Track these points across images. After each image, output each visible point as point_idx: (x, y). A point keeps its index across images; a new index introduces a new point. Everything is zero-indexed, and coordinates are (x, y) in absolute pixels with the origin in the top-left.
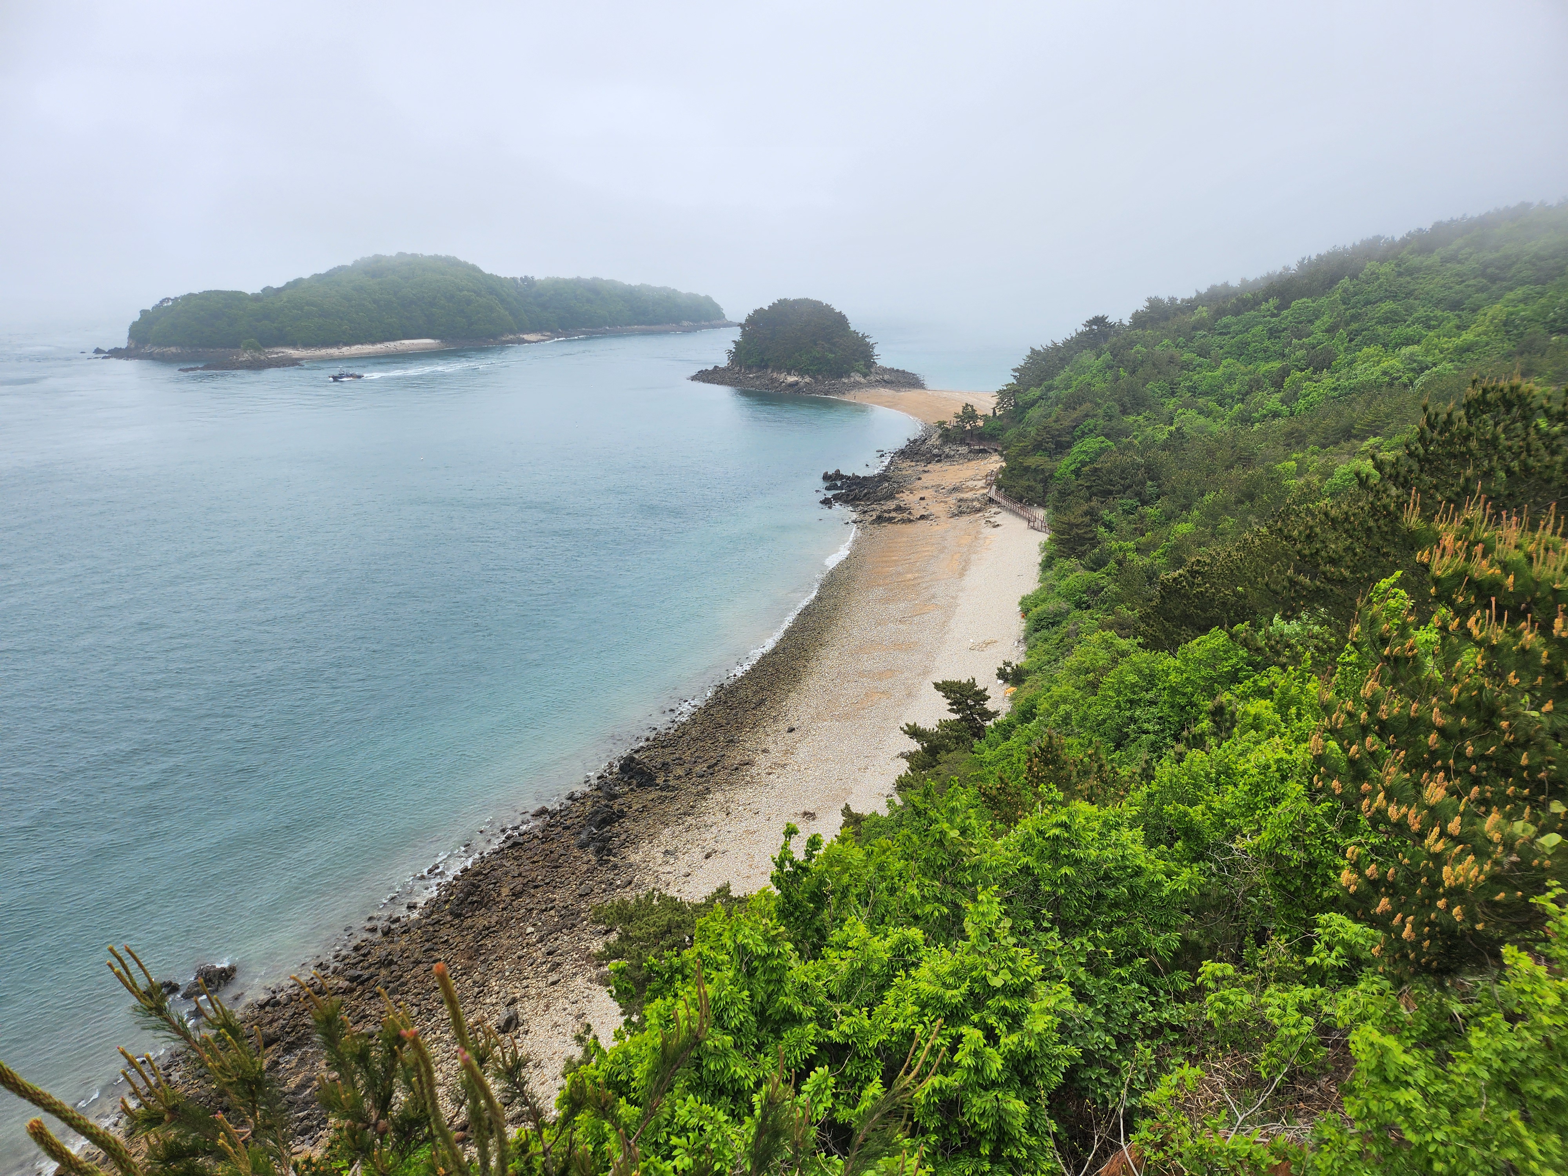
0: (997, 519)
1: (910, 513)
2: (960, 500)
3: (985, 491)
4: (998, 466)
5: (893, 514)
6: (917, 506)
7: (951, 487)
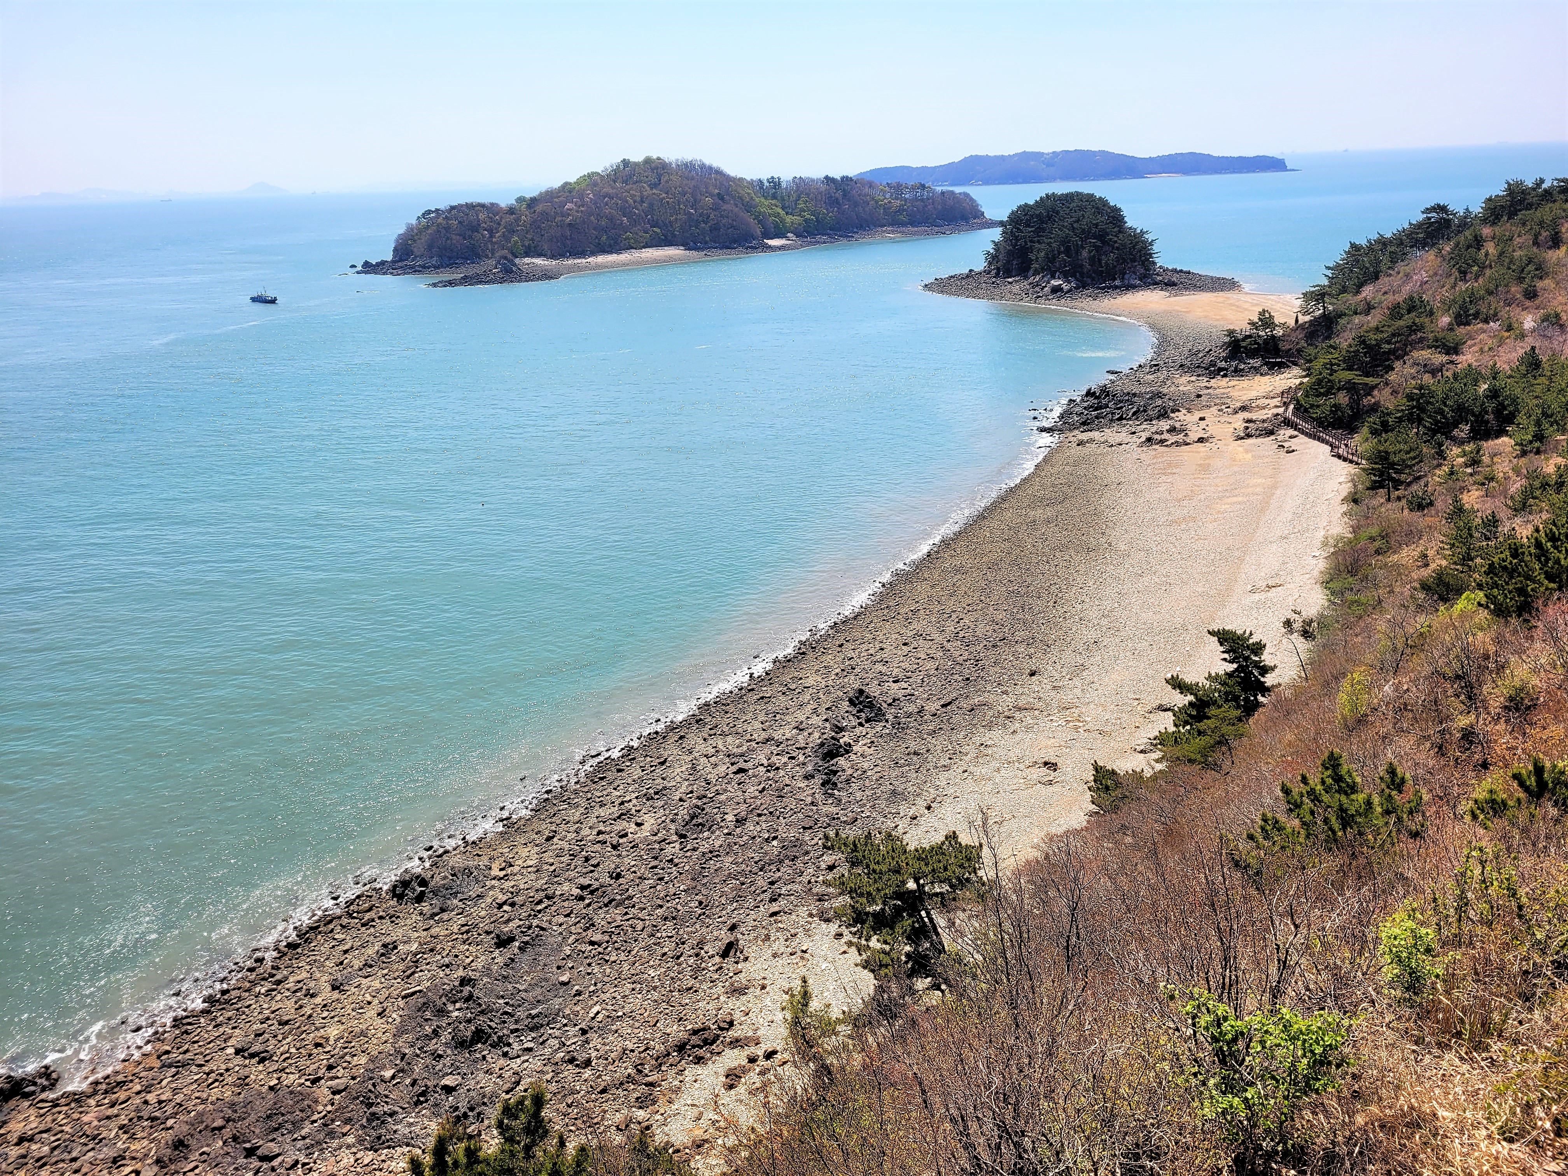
0: (1293, 444)
1: (1186, 435)
2: (1249, 421)
3: (1281, 410)
4: (1298, 381)
5: (1166, 436)
6: (1195, 428)
7: (1239, 405)
